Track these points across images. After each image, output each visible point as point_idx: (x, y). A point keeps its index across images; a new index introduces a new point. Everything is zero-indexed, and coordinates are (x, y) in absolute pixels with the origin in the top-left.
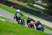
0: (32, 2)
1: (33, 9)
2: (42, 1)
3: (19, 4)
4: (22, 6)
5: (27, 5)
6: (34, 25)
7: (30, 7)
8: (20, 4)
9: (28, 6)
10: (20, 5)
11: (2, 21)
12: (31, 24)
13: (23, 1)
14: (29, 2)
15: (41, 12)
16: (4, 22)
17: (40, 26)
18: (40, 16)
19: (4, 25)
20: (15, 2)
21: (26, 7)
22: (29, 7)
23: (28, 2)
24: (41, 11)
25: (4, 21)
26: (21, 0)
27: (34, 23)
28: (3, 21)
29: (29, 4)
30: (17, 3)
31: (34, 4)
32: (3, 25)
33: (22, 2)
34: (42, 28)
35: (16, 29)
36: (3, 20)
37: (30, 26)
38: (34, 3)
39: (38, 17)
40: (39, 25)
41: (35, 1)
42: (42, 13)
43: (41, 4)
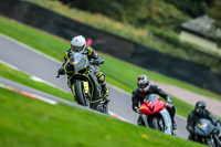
0: (173, 23)
1: (175, 55)
2: (213, 21)
3: (115, 33)
4: (130, 41)
5: (152, 37)
6: (164, 112)
7: (164, 47)
8: (119, 31)
9: (154, 40)
10: (122, 35)
11: (43, 102)
12: (152, 110)
13: (132, 19)
14: (159, 26)
15: (208, 68)
16: (53, 106)
17: (204, 125)
18: (205, 85)
19: (52, 119)
20: (99, 24)
21: (146, 44)
22: (158, 46)
23: (153, 23)
24: (209, 62)
25: (52, 102)
26: (124, 17)
27: (162, 103)
28: (48, 104)
29: (158, 31)
30: (108, 30)
31: (179, 33)
32: (46, 118)
33: (131, 23)
34: (212, 133)
35: (102, 137)
36: (46, 100)
37: (144, 116)
38: (180, 29)
39: (197, 89)
40: (203, 120)
41: (183, 21)
42: (214, 70)
43: (209, 32)
